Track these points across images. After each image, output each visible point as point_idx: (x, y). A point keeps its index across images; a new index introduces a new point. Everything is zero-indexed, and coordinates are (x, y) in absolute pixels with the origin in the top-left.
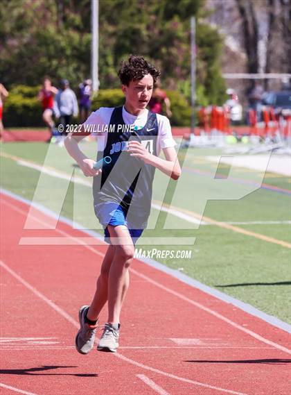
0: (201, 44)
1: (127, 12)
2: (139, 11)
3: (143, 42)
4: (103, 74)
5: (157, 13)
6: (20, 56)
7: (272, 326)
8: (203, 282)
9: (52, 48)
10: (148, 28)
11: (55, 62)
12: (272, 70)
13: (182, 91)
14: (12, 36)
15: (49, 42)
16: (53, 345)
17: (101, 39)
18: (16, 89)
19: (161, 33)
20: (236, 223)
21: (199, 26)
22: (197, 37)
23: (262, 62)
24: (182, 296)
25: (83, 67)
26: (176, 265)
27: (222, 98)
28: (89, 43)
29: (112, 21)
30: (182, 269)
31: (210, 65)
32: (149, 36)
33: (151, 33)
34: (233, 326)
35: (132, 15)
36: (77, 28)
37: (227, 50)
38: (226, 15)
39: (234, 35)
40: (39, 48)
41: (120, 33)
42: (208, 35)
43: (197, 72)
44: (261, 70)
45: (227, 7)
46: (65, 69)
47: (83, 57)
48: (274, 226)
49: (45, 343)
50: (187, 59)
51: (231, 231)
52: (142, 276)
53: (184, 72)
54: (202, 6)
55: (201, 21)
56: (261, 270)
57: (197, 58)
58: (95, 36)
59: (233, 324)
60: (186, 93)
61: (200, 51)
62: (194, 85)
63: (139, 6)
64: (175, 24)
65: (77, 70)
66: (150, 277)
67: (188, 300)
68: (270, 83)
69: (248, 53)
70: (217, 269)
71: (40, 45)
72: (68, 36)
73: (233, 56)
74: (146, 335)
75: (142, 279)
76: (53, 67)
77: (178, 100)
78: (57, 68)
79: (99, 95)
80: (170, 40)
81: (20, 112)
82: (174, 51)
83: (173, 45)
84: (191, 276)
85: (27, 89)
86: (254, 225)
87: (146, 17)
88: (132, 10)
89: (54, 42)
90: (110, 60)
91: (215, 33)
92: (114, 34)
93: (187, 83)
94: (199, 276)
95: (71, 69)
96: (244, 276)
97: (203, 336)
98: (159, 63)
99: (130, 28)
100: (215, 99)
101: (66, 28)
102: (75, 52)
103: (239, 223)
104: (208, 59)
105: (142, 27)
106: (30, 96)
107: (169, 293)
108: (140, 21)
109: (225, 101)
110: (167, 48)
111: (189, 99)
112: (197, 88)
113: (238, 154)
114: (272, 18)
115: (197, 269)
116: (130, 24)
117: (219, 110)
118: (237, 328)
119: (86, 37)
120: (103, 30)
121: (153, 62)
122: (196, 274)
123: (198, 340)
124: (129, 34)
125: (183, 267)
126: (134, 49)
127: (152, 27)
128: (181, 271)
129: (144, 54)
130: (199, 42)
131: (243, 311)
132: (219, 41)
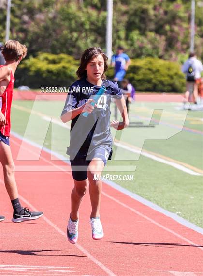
0: (199, 23)
3: (151, 20)
4: (116, 46)
6: (46, 29)
8: (197, 224)
10: (155, 8)
11: (75, 35)
13: (182, 62)
14: (40, 11)
15: (71, 17)
16: (70, 273)
17: (115, 18)
18: (42, 56)
19: (166, 13)
21: (198, 8)
22: (196, 18)
24: (179, 236)
25: (100, 39)
26: (175, 208)
28: (105, 20)
30: (180, 213)
32: (155, 16)
33: (157, 13)
36: (94, 7)
40: (62, 23)
41: (131, 12)
43: (196, 47)
46: (84, 41)
47: (100, 31)
49: (63, 271)
50: (187, 36)
52: (145, 217)
53: (185, 46)
55: (200, 4)
57: (195, 35)
58: (110, 13)
61: (198, 29)
64: (178, 6)
65: (95, 41)
66: (153, 219)
71: (64, 20)
72: (88, 12)
74: (149, 267)
75: (146, 219)
76: (74, 39)
77: (178, 70)
78: (77, 39)
80: (173, 19)
81: (44, 75)
83: (175, 24)
84: (187, 219)
85: (51, 57)
89: (75, 17)
90: (122, 34)
92: (126, 13)
94: (194, 219)
95: (89, 41)
97: (197, 270)
99: (140, 8)
101: (86, 6)
102: (93, 27)
105: (150, 7)
106: (54, 62)
107: (169, 233)
108: (149, 3)
110: (170, 26)
115: (192, 213)
116: (140, 5)
119: (103, 13)
120: (117, 9)
121: (158, 37)
122: (192, 218)
123: (192, 273)
124: (139, 13)
125: (181, 211)
126: (142, 26)
127: (158, 8)
128: (178, 214)
129: (151, 31)
130: (197, 21)
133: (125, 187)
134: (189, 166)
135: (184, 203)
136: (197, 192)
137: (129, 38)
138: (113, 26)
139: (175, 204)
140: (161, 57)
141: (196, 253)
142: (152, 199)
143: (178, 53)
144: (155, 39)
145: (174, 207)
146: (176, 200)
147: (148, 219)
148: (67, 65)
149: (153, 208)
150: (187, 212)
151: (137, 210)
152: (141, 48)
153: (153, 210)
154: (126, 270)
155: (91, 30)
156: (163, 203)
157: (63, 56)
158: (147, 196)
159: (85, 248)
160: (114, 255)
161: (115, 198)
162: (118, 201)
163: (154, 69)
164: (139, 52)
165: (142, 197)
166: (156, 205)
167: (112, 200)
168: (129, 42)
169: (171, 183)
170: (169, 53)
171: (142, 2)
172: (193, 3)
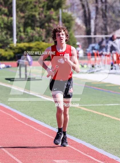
0: (64, 21)
1: (29, 7)
2: (35, 6)
3: (37, 21)
4: (19, 36)
5: (43, 7)
7: (100, 153)
10: (39, 14)
12: (97, 34)
19: (45, 16)
20: (82, 105)
21: (63, 13)
22: (62, 18)
23: (93, 30)
25: (9, 33)
28: (12, 22)
29: (22, 11)
32: (40, 18)
33: (40, 16)
34: (82, 154)
35: (32, 8)
36: (6, 15)
37: (76, 24)
38: (76, 7)
39: (79, 17)
41: (26, 17)
42: (67, 17)
44: (92, 34)
45: (76, 4)
47: (9, 28)
48: (100, 107)
51: (80, 109)
52: (39, 130)
54: (64, 4)
55: (64, 10)
56: (95, 128)
59: (82, 153)
61: (64, 24)
63: (35, 4)
64: (52, 12)
65: (6, 34)
66: (43, 131)
68: (97, 39)
69: (86, 25)
70: (74, 127)
72: (2, 18)
73: (79, 27)
74: (42, 158)
75: (39, 132)
79: (17, 46)
80: (49, 20)
82: (51, 25)
83: (51, 22)
87: (38, 9)
88: (31, 6)
90: (22, 29)
91: (70, 16)
92: (23, 17)
95: (3, 33)
97: (69, 159)
98: (44, 30)
99: (31, 14)
101: (1, 14)
102: (5, 26)
103: (84, 105)
105: (36, 14)
108: (36, 11)
110: (48, 23)
113: (83, 73)
114: (97, 8)
116: (31, 13)
118: (84, 155)
119: (10, 18)
120: (18, 15)
121: (41, 30)
123: (66, 161)
124: (30, 17)
126: (33, 24)
127: (41, 14)
128: (57, 128)
129: (37, 27)
130: (63, 20)
131: (87, 147)
132: (72, 20)
133: (27, 114)
137: (26, 31)
138: (17, 25)
139: (55, 123)
140: (44, 41)
142: (42, 120)
144: (40, 31)
145: (54, 124)
147: (40, 131)
149: (42, 125)
151: (34, 127)
152: (33, 36)
153: (42, 126)
154: (29, 161)
155: (4, 28)
156: (48, 122)
158: (39, 118)
160: (22, 152)
161: (21, 120)
162: (23, 122)
163: (40, 48)
164: (31, 38)
165: (36, 119)
166: (45, 124)
167: (20, 122)
168: (26, 33)
169: (52, 111)
170: (48, 39)
171: (32, 11)
172: (60, 10)
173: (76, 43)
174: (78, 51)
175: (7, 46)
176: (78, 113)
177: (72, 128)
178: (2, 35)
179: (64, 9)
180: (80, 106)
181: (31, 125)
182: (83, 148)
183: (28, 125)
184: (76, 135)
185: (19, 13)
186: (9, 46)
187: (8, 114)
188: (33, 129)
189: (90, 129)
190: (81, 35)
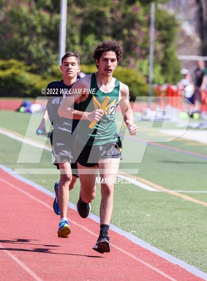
0: (159, 27)
3: (107, 24)
8: (152, 244)
9: (24, 25)
10: (112, 11)
11: (26, 39)
13: (141, 69)
15: (22, 20)
17: (69, 20)
19: (124, 16)
20: (185, 192)
21: (158, 11)
22: (156, 21)
24: (133, 257)
25: (52, 44)
26: (129, 227)
27: (177, 77)
28: (58, 23)
29: (79, 4)
30: (135, 232)
31: (167, 47)
32: (113, 19)
33: (114, 16)
36: (47, 9)
37: (183, 33)
38: (183, 2)
39: (190, 21)
40: (13, 26)
41: (87, 15)
42: (166, 20)
43: (155, 53)
46: (35, 45)
47: (53, 35)
50: (146, 41)
51: (180, 197)
55: (160, 6)
57: (155, 40)
58: (64, 16)
60: (145, 72)
61: (158, 33)
62: (151, 64)
64: (136, 9)
65: (46, 46)
67: (139, 260)
69: (202, 37)
70: (166, 232)
71: (14, 22)
72: (39, 15)
73: (188, 39)
76: (25, 44)
77: (137, 77)
78: (28, 44)
80: (132, 23)
82: (135, 33)
83: (134, 28)
86: (202, 194)
89: (26, 20)
90: (77, 39)
91: (173, 18)
92: (81, 15)
93: (146, 62)
94: (150, 238)
95: (41, 45)
96: (190, 240)
98: (121, 42)
99: (96, 10)
100: (170, 78)
101: (38, 8)
102: (45, 31)
103: (188, 192)
104: (165, 41)
105: (107, 10)
106: (3, 68)
107: (122, 253)
108: (105, 5)
109: (179, 81)
110: (129, 30)
111: (147, 77)
112: (154, 66)
115: (148, 232)
116: (95, 7)
117: (174, 88)
119: (56, 16)
120: (72, 11)
122: (147, 237)
124: (94, 16)
125: (136, 230)
126: (99, 30)
127: (115, 10)
128: (133, 233)
129: (107, 35)
130: (157, 25)
131: (188, 272)
132: (176, 25)
134: (147, 182)
135: (140, 221)
136: (153, 209)
137: (84, 42)
139: (130, 222)
141: (151, 275)
143: (137, 59)
145: (128, 225)
146: (131, 217)
148: (17, 71)
150: (142, 231)
155: (44, 34)
156: (117, 221)
157: (13, 61)
159: (32, 269)
160: (62, 277)
165: (95, 214)
168: (84, 47)
169: (126, 200)
170: (127, 60)
171: (98, 5)
172: (153, 5)
173: (181, 69)
174: (185, 87)
175: (46, 69)
176: (176, 206)
177: (163, 234)
178: (38, 47)
179: (160, 2)
180: (181, 193)
181: (83, 225)
182: (180, 275)
183: (78, 225)
184: (170, 248)
185: (74, 7)
186: (50, 70)
187: (40, 201)
188: (87, 232)
189: (197, 237)
190: (192, 54)
